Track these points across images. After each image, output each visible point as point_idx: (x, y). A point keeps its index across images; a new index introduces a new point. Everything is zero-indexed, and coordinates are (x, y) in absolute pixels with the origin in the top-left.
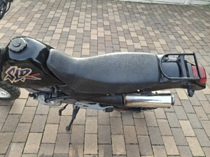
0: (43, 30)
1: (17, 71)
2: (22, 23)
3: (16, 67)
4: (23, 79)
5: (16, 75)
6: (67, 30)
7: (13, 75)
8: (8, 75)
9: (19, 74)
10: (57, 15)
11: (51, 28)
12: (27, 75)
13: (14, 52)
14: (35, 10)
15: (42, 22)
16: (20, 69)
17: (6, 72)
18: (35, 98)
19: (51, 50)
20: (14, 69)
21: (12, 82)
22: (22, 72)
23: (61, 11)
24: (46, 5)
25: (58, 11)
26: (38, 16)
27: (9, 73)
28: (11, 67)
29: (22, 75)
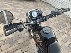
0: (59, 26)
1: (38, 37)
2: (55, 20)
3: (39, 36)
4: (38, 41)
5: (37, 38)
6: (66, 32)
7: (36, 37)
8: (35, 35)
9: (38, 38)
10: (67, 25)
11: (62, 27)
12: (40, 41)
13: (43, 31)
14: (62, 19)
15: (61, 23)
16: (39, 38)
17: (35, 34)
18: (36, 46)
19: (56, 41)
20: (38, 36)
21: (34, 38)
22: (39, 39)
23: (70, 25)
24: (66, 20)
25: (69, 24)
26: (61, 21)
27: (36, 35)
28: (38, 35)
29: (38, 39)
